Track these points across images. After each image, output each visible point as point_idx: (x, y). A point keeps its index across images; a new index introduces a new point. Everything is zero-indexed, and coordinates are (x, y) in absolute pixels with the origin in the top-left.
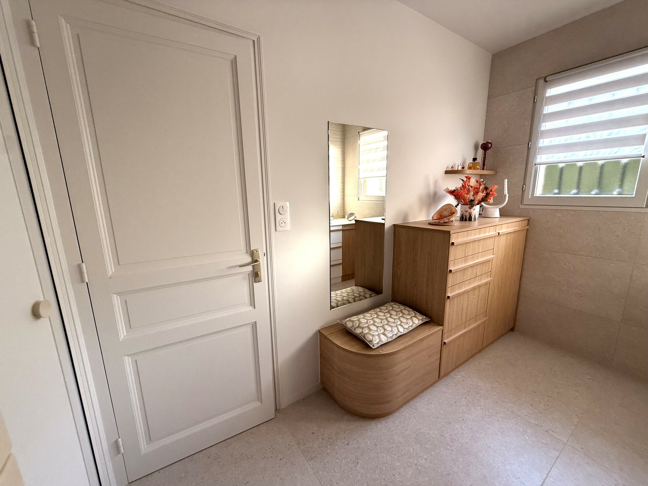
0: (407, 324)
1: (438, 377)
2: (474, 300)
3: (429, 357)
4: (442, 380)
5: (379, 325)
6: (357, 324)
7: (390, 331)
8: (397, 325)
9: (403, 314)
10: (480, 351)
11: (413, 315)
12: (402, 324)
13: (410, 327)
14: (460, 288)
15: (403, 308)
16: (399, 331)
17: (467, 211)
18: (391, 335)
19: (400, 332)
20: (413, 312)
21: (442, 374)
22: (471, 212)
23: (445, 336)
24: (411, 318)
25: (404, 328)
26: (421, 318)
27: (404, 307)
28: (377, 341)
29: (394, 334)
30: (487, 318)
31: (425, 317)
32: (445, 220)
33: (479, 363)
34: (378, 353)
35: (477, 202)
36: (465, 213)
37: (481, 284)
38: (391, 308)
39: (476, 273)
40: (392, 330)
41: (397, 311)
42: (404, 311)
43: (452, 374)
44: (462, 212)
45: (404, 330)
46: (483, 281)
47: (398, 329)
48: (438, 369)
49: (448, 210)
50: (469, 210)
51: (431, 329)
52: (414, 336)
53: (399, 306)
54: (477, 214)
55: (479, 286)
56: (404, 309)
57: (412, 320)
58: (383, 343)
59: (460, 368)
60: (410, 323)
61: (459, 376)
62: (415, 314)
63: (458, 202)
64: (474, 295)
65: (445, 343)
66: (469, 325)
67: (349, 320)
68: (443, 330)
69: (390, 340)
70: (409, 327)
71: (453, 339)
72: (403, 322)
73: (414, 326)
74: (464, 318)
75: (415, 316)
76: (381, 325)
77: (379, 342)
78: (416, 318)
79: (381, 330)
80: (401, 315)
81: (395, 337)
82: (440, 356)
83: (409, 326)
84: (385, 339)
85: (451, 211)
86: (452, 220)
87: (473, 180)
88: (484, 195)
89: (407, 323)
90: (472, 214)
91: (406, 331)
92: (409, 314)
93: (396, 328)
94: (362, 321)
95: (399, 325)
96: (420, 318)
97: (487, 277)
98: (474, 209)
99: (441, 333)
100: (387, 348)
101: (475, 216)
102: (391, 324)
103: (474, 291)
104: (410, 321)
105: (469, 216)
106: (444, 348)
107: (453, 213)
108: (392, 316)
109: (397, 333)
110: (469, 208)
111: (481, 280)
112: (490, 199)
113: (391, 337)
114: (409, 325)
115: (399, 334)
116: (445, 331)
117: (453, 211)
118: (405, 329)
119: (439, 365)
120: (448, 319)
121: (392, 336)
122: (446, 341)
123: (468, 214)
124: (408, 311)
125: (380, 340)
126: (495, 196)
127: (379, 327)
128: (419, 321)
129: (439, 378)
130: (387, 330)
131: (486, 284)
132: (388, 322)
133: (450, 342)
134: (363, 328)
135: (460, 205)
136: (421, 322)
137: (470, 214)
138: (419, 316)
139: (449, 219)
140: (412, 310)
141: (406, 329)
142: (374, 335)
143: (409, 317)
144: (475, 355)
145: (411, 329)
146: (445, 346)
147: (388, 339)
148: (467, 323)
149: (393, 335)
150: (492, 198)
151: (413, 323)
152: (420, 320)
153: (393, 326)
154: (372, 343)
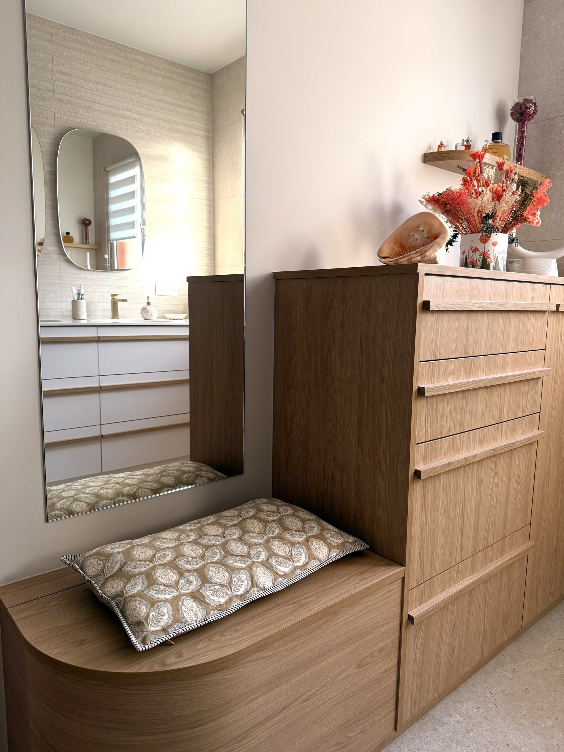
0: (288, 562)
1: (392, 727)
2: (495, 489)
3: (359, 666)
4: (408, 734)
5: (189, 567)
6: (118, 566)
7: (222, 586)
8: (253, 563)
9: (285, 529)
10: (515, 637)
11: (316, 531)
12: (270, 561)
13: (299, 571)
14: (453, 449)
15: (290, 511)
16: (253, 583)
17: (476, 250)
18: (223, 601)
19: (257, 586)
20: (318, 523)
21: (406, 714)
22: (486, 250)
23: (412, 596)
24: (307, 540)
25: (276, 575)
26: (339, 542)
27: (292, 507)
28: (166, 620)
29: (236, 596)
30: (531, 543)
31: (351, 539)
32: (412, 256)
33: (514, 671)
34: (157, 668)
35: (499, 223)
36: (471, 254)
37: (514, 443)
38: (252, 513)
39: (501, 411)
40: (230, 583)
41: (265, 522)
42: (290, 522)
43: (437, 712)
44: (464, 253)
45: (276, 579)
46: (520, 437)
47: (252, 577)
48: (394, 700)
49: (421, 229)
50: (481, 246)
51: (366, 576)
52: (304, 601)
53: (278, 507)
54: (503, 257)
55: (510, 450)
56: (293, 515)
57: (309, 549)
58: (188, 628)
59: (463, 690)
60: (299, 559)
61: (458, 718)
62: (323, 529)
63: (454, 231)
64: (496, 474)
65: (411, 619)
66: (485, 563)
67: (98, 553)
68: (403, 578)
69: (215, 615)
70: (293, 571)
71: (436, 607)
72: (276, 555)
73: (314, 565)
74: (469, 543)
75: (320, 537)
76: (196, 567)
77: (169, 626)
78: (321, 543)
79: (189, 582)
80: (277, 531)
81: (237, 604)
82: (396, 661)
83: (296, 568)
84: (196, 615)
85: (429, 231)
86: (433, 256)
87: (491, 170)
88: (518, 198)
89: (290, 558)
90: (489, 258)
91: (282, 584)
92: (302, 530)
93: (244, 576)
94: (137, 556)
95: (263, 564)
96: (336, 541)
97: (531, 428)
98: (494, 244)
99: (397, 586)
100: (199, 646)
101: (497, 262)
102: (235, 561)
103: (496, 465)
104: (302, 550)
105: (481, 264)
106: (410, 633)
107: (436, 237)
108: (248, 537)
109: (248, 592)
110: (480, 240)
111: (513, 432)
112: (534, 215)
113: (220, 608)
114: (296, 564)
115: (256, 594)
116: (412, 582)
117: (435, 230)
118: (281, 576)
119: (394, 688)
120: (421, 546)
121: (226, 603)
122: (414, 613)
123: (478, 257)
124: (303, 521)
125: (177, 619)
126: (546, 204)
127: (188, 571)
128: (330, 550)
129: (396, 729)
130: (211, 583)
131: (529, 445)
132: (225, 557)
133: (428, 616)
134: (129, 578)
135: (459, 236)
136: (336, 554)
137: (484, 258)
138: (332, 536)
139: (423, 253)
140: (314, 517)
141: (285, 576)
142: (159, 601)
143: (301, 540)
144: (503, 647)
145: (300, 575)
146: (412, 629)
147: (207, 615)
148: (479, 556)
149: (230, 600)
150: (539, 213)
151: (311, 556)
152: (334, 547)
153: (238, 569)
154: (142, 631)
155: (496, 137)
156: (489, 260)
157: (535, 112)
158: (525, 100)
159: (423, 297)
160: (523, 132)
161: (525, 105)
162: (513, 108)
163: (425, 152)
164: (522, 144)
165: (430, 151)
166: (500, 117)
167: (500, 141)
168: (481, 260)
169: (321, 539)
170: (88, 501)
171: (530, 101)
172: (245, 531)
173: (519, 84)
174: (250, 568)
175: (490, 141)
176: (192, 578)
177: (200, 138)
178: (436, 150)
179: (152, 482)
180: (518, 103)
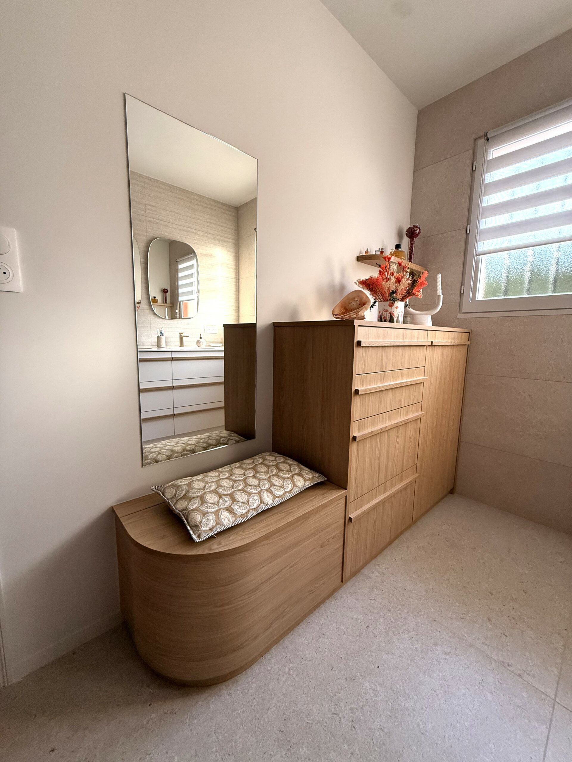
0: (281, 489)
1: (340, 580)
2: (397, 445)
3: (322, 547)
4: (349, 584)
5: (225, 493)
6: (184, 492)
7: (244, 503)
8: (262, 490)
9: (280, 470)
10: (409, 527)
11: (297, 471)
12: (271, 489)
13: (287, 494)
14: (374, 424)
15: (282, 460)
16: (262, 502)
17: (386, 311)
18: (244, 512)
19: (264, 503)
20: (298, 466)
21: (347, 573)
22: (392, 311)
23: (351, 506)
24: (292, 476)
25: (275, 496)
26: (310, 477)
27: (284, 458)
28: (211, 524)
29: (252, 509)
30: (417, 475)
31: (317, 475)
32: (351, 314)
33: (408, 547)
34: (207, 552)
35: (399, 296)
36: (384, 313)
37: (408, 419)
38: (261, 461)
39: (400, 401)
40: (248, 502)
41: (268, 467)
42: (283, 466)
43: (365, 571)
44: (380, 312)
45: (274, 499)
46: (411, 416)
47: (261, 498)
48: (341, 565)
49: (356, 299)
50: (389, 309)
51: (325, 495)
52: (290, 511)
53: (276, 457)
54: (402, 315)
55: (405, 424)
56: (284, 462)
57: (293, 481)
58: (224, 528)
59: (379, 558)
60: (288, 487)
61: (377, 574)
62: (301, 470)
63: (374, 300)
64: (398, 437)
65: (350, 519)
66: (392, 486)
67: (172, 485)
68: (346, 497)
69: (239, 520)
70: (284, 494)
71: (364, 512)
72: (275, 485)
73: (296, 491)
74: (382, 476)
75: (299, 474)
76: (229, 492)
77: (213, 528)
78: (300, 477)
79: (225, 501)
80: (275, 471)
81: (252, 514)
82: (342, 543)
83: (286, 492)
84: (229, 520)
85: (360, 301)
86: (363, 315)
87: (395, 266)
88: (410, 282)
89: (282, 487)
90: (394, 315)
91: (278, 501)
92: (290, 471)
93: (256, 497)
94: (195, 486)
95: (267, 490)
96: (308, 476)
97: (417, 410)
98: (397, 308)
99: (343, 501)
100: (230, 538)
101: (398, 318)
102: (251, 489)
103: (398, 432)
104: (289, 482)
105: (389, 319)
106: (350, 527)
107: (364, 304)
108: (258, 475)
109: (259, 506)
110: (389, 305)
111: (407, 414)
112: (419, 291)
113: (243, 516)
114: (286, 490)
115: (263, 508)
116: (351, 498)
117: (364, 300)
118: (277, 497)
119: (341, 558)
120: (356, 479)
121: (246, 513)
122: (351, 516)
123: (388, 315)
124: (290, 465)
125: (218, 523)
126: (425, 285)
127: (225, 495)
128: (305, 482)
129: (342, 581)
130: (238, 502)
131: (416, 420)
132: (245, 487)
133: (360, 518)
134: (190, 499)
135: (377, 303)
136: (308, 484)
137: (391, 315)
138: (307, 474)
139: (357, 313)
140: (296, 463)
141: (279, 497)
142: (208, 513)
143: (288, 476)
144: (401, 533)
145: (288, 496)
146: (351, 525)
147: (235, 520)
148: (388, 483)
149: (249, 511)
150: (421, 290)
151: (295, 485)
152: (307, 480)
153: (253, 494)
154: (198, 531)
155: (398, 247)
156: (393, 317)
157: (419, 232)
158: (414, 226)
159: (357, 338)
160: (412, 244)
161: (414, 229)
162: (407, 231)
163: (358, 255)
164: (412, 251)
165: (361, 255)
166: (400, 235)
167: (400, 249)
168: (389, 316)
169: (299, 475)
170: (167, 454)
171: (417, 227)
172: (257, 472)
173: (411, 217)
174: (259, 493)
175: (394, 248)
176: (227, 499)
177: (231, 244)
178: (364, 254)
179: (203, 443)
180: (410, 228)
